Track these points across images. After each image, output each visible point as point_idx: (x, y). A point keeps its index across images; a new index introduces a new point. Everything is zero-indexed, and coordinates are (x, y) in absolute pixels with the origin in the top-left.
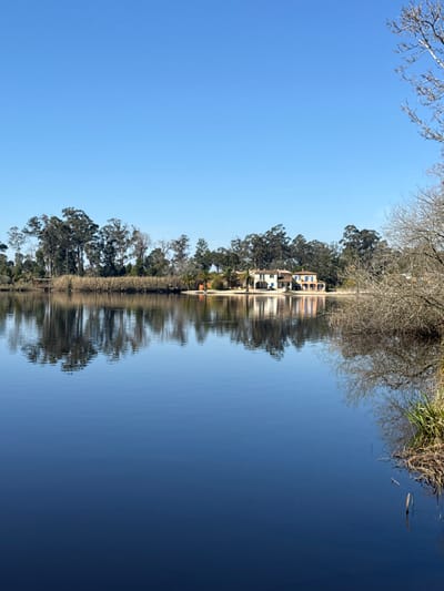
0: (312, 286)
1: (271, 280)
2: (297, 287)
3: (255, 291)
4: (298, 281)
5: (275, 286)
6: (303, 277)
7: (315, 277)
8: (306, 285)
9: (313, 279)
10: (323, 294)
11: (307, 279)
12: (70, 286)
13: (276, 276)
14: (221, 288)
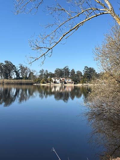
0: (70, 83)
1: (58, 81)
2: (65, 83)
3: (53, 84)
4: (66, 81)
5: (59, 83)
6: (67, 80)
7: (71, 80)
8: (68, 82)
9: (70, 81)
10: (73, 85)
11: (69, 80)
12: (3, 82)
13: (59, 80)
14: (44, 83)
